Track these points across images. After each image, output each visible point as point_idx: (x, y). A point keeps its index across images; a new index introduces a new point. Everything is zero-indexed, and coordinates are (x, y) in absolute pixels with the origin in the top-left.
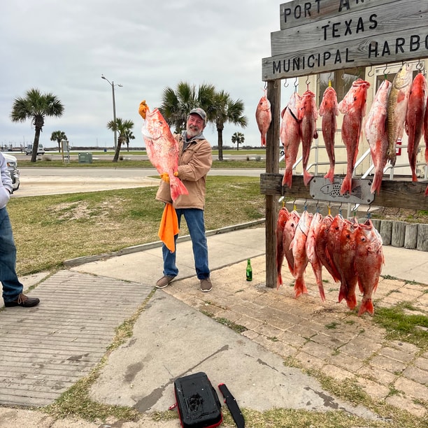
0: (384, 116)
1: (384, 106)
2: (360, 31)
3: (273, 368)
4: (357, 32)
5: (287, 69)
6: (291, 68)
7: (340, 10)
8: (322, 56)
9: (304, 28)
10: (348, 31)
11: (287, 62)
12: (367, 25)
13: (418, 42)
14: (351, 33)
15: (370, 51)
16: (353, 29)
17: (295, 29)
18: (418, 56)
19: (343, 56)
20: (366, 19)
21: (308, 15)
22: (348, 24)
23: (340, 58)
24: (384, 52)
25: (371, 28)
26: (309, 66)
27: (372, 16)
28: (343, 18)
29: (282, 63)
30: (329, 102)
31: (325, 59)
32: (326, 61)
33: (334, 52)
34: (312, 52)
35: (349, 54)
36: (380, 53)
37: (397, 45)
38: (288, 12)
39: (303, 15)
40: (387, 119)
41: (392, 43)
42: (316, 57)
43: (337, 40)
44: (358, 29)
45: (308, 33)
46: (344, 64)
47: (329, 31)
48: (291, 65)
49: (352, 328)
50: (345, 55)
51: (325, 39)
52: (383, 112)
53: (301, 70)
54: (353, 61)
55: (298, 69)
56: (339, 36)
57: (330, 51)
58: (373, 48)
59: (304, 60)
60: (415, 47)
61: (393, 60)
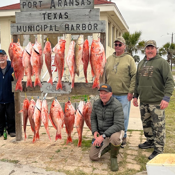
0: (74, 56)
1: (73, 52)
2: (61, 18)
3: (42, 174)
4: (59, 19)
5: (25, 30)
6: (27, 30)
7: (51, 8)
8: (43, 26)
9: (34, 13)
10: (55, 17)
11: (24, 27)
12: (64, 16)
13: (85, 27)
14: (56, 19)
15: (66, 28)
16: (58, 17)
17: (29, 13)
18: (85, 32)
19: (53, 28)
20: (63, 14)
21: (35, 7)
22: (55, 15)
23: (52, 28)
24: (72, 29)
25: (65, 18)
26: (36, 30)
27: (65, 13)
28: (53, 11)
29: (22, 27)
30: (48, 48)
31: (45, 28)
33: (49, 25)
34: (38, 24)
35: (56, 28)
36: (70, 29)
37: (77, 27)
38: (24, 4)
39: (32, 6)
40: (75, 57)
41: (75, 26)
42: (40, 27)
43: (50, 21)
44: (60, 18)
45: (36, 15)
46: (54, 31)
47: (46, 16)
48: (27, 29)
49: (67, 150)
51: (44, 19)
52: (73, 54)
53: (33, 31)
54: (58, 31)
55: (31, 31)
56: (51, 19)
57: (47, 25)
58: (67, 26)
59: (34, 27)
60: (84, 29)
61: (76, 33)
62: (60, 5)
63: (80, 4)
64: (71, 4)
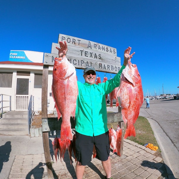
8: (80, 61)
14: (92, 57)
20: (97, 55)
21: (74, 43)
22: (91, 54)
23: (88, 64)
25: (99, 58)
26: (74, 64)
27: (99, 55)
28: (89, 50)
32: (82, 64)
34: (75, 58)
35: (92, 64)
36: (103, 68)
38: (64, 38)
41: (106, 66)
42: (77, 61)
47: (83, 54)
50: (90, 64)
57: (84, 61)
58: (100, 65)
59: (71, 61)
60: (112, 69)
61: (107, 71)
62: (95, 48)
63: (109, 51)
64: (103, 50)
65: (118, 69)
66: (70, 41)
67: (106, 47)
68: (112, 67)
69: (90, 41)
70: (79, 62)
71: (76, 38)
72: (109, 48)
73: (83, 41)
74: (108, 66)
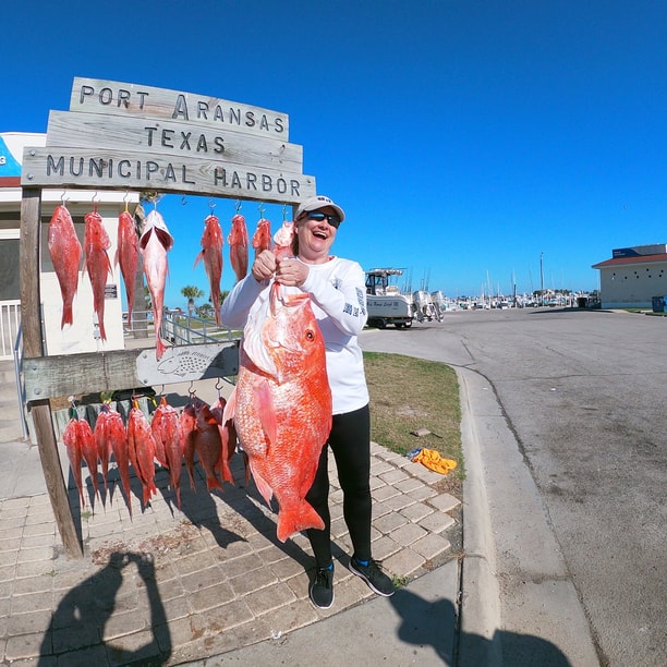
2: (202, 150)
4: (198, 150)
6: (86, 173)
7: (174, 116)
8: (143, 165)
10: (185, 144)
11: (76, 161)
12: (212, 146)
13: (269, 183)
14: (189, 148)
15: (216, 177)
16: (193, 144)
19: (179, 174)
20: (210, 139)
21: (122, 105)
22: (186, 136)
23: (173, 174)
24: (233, 183)
25: (216, 150)
27: (217, 138)
28: (178, 126)
29: (67, 161)
31: (149, 171)
32: (151, 174)
33: (164, 164)
34: (127, 156)
35: (187, 173)
36: (230, 184)
37: (248, 180)
38: (88, 91)
39: (114, 103)
41: (243, 176)
42: (134, 165)
43: (168, 151)
44: (199, 147)
46: (180, 183)
47: (157, 138)
48: (86, 167)
50: (181, 173)
51: (150, 144)
53: (105, 178)
54: (194, 183)
55: (100, 176)
56: (172, 147)
57: (159, 163)
58: (219, 175)
59: (111, 164)
60: (267, 187)
61: (246, 195)
62: (202, 115)
63: (257, 126)
64: (234, 119)
65: (289, 187)
66: (111, 99)
67: (244, 109)
68: (267, 180)
69: (182, 93)
70: (139, 168)
71: (132, 88)
72: (258, 114)
73: (158, 94)
74: (252, 178)
